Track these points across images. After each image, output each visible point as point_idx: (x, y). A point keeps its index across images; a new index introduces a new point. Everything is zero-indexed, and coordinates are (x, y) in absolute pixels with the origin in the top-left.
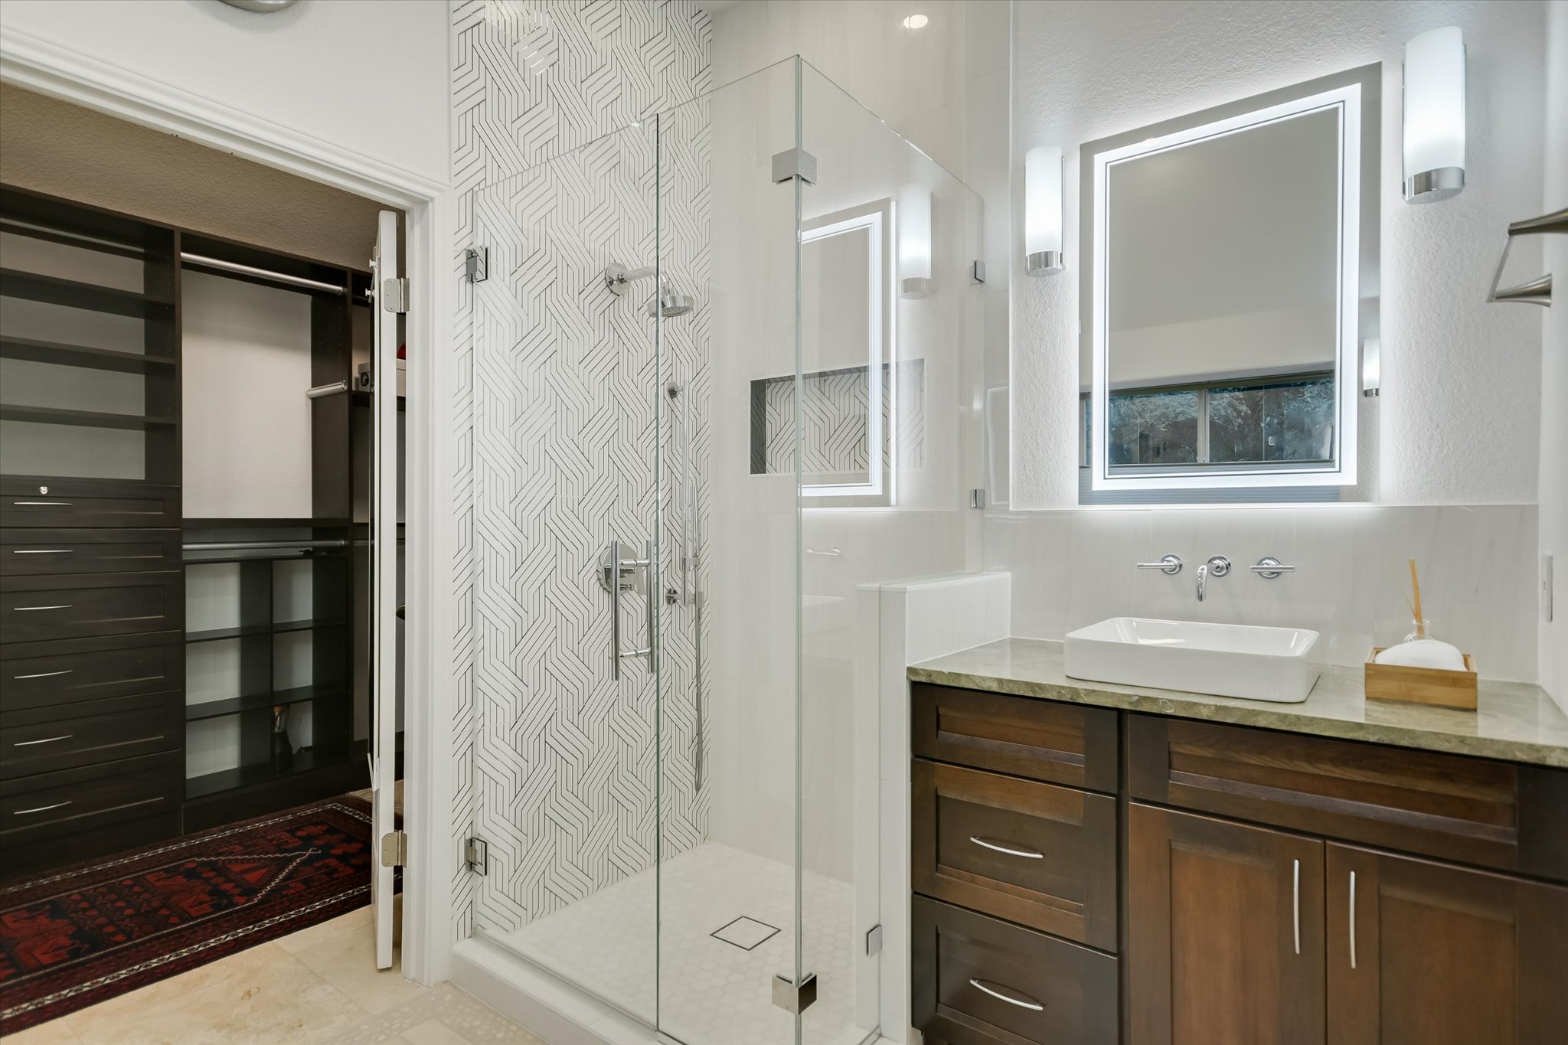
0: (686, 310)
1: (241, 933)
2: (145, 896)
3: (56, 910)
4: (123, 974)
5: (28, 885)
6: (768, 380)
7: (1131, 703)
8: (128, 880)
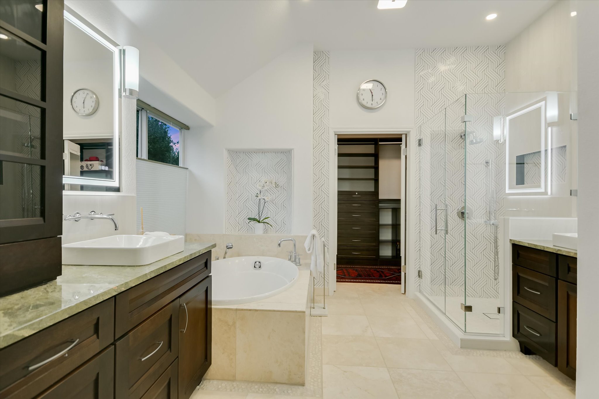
0: (479, 142)
1: (382, 281)
2: (370, 272)
3: (356, 270)
4: (363, 281)
5: (354, 266)
6: (525, 154)
7: (556, 251)
8: (368, 269)
